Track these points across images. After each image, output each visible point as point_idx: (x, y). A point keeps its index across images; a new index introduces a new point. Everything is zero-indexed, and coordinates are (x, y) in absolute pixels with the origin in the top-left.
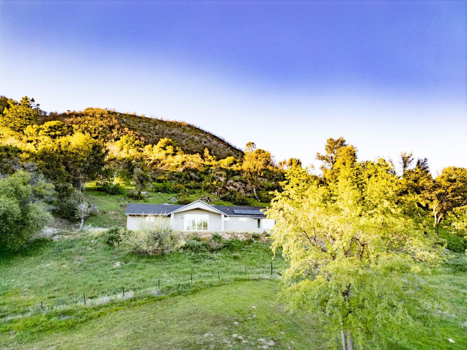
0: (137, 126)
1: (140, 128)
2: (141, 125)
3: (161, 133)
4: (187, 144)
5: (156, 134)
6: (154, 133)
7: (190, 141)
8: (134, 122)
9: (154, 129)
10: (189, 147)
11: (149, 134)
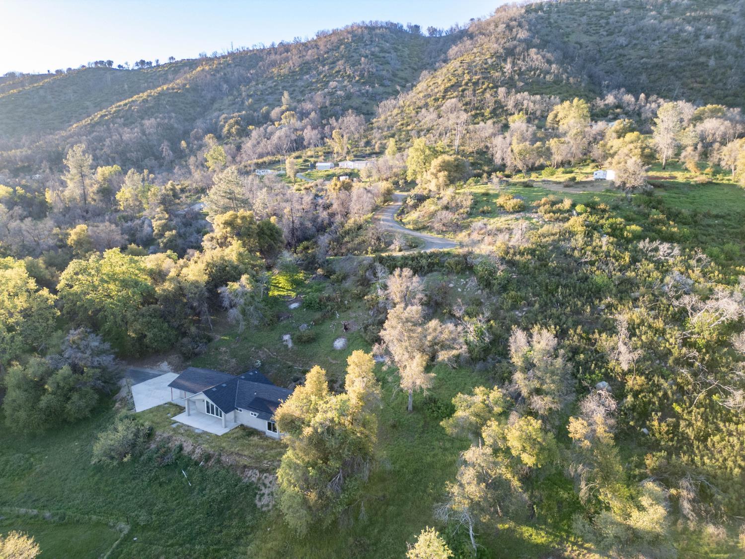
0: (575, 25)
1: (581, 28)
2: (584, 19)
3: (617, 30)
4: (660, 51)
5: (608, 35)
6: (605, 33)
7: (670, 40)
8: (572, 16)
9: (607, 23)
10: (662, 57)
11: (594, 38)
